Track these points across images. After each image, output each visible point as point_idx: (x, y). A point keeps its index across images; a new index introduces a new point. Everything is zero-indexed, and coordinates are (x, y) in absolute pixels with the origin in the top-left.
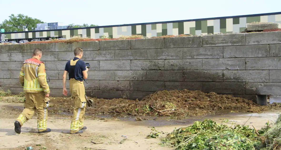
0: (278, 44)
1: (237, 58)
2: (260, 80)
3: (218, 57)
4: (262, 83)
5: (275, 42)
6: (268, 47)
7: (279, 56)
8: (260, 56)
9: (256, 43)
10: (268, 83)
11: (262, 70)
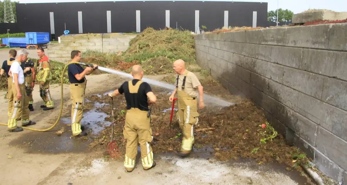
0: (311, 48)
1: (277, 63)
2: (291, 105)
3: (268, 60)
4: (291, 110)
5: (309, 45)
6: (302, 53)
7: (309, 70)
8: (294, 65)
9: (293, 45)
10: (295, 113)
11: (294, 89)
